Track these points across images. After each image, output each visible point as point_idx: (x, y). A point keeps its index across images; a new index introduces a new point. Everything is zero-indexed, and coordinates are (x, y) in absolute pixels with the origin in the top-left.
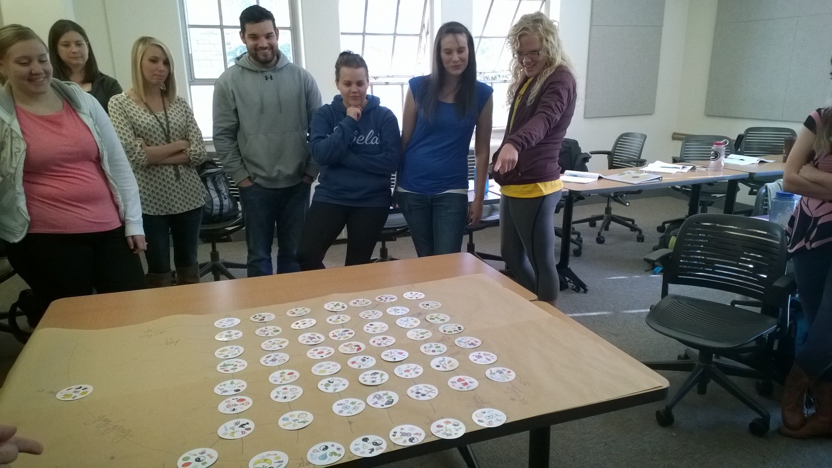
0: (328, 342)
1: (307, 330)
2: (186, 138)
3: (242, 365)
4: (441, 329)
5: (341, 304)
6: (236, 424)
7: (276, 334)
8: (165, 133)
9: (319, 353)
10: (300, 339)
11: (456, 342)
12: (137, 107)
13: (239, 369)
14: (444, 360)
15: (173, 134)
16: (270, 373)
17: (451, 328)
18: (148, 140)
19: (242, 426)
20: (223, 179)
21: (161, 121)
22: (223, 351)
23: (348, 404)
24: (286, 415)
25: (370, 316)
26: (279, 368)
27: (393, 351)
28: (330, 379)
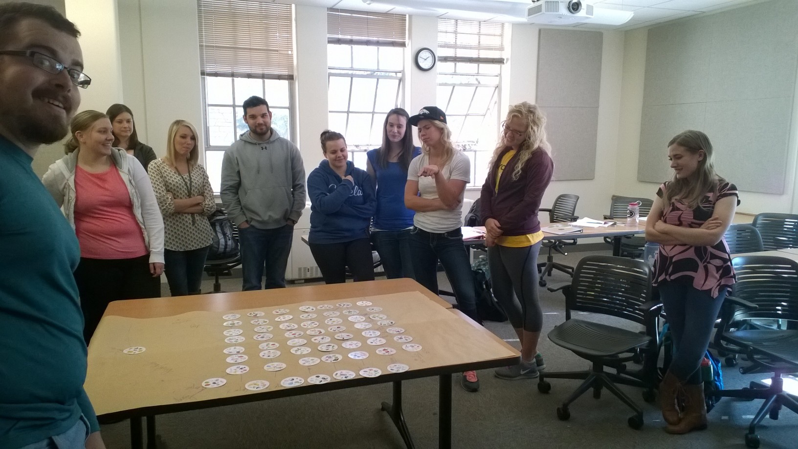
0: (300, 329)
1: (286, 321)
2: (202, 194)
3: (242, 339)
4: (379, 323)
5: (311, 307)
6: (238, 368)
7: (264, 323)
8: (188, 190)
9: (293, 334)
10: (281, 326)
11: (387, 331)
12: (169, 170)
13: (239, 341)
14: (376, 340)
15: (194, 190)
16: (260, 344)
17: (386, 322)
18: (175, 194)
19: (241, 369)
20: (229, 224)
21: (186, 181)
22: (229, 332)
23: (310, 360)
24: (270, 364)
25: (331, 315)
26: (266, 341)
27: (343, 334)
28: (299, 348)
